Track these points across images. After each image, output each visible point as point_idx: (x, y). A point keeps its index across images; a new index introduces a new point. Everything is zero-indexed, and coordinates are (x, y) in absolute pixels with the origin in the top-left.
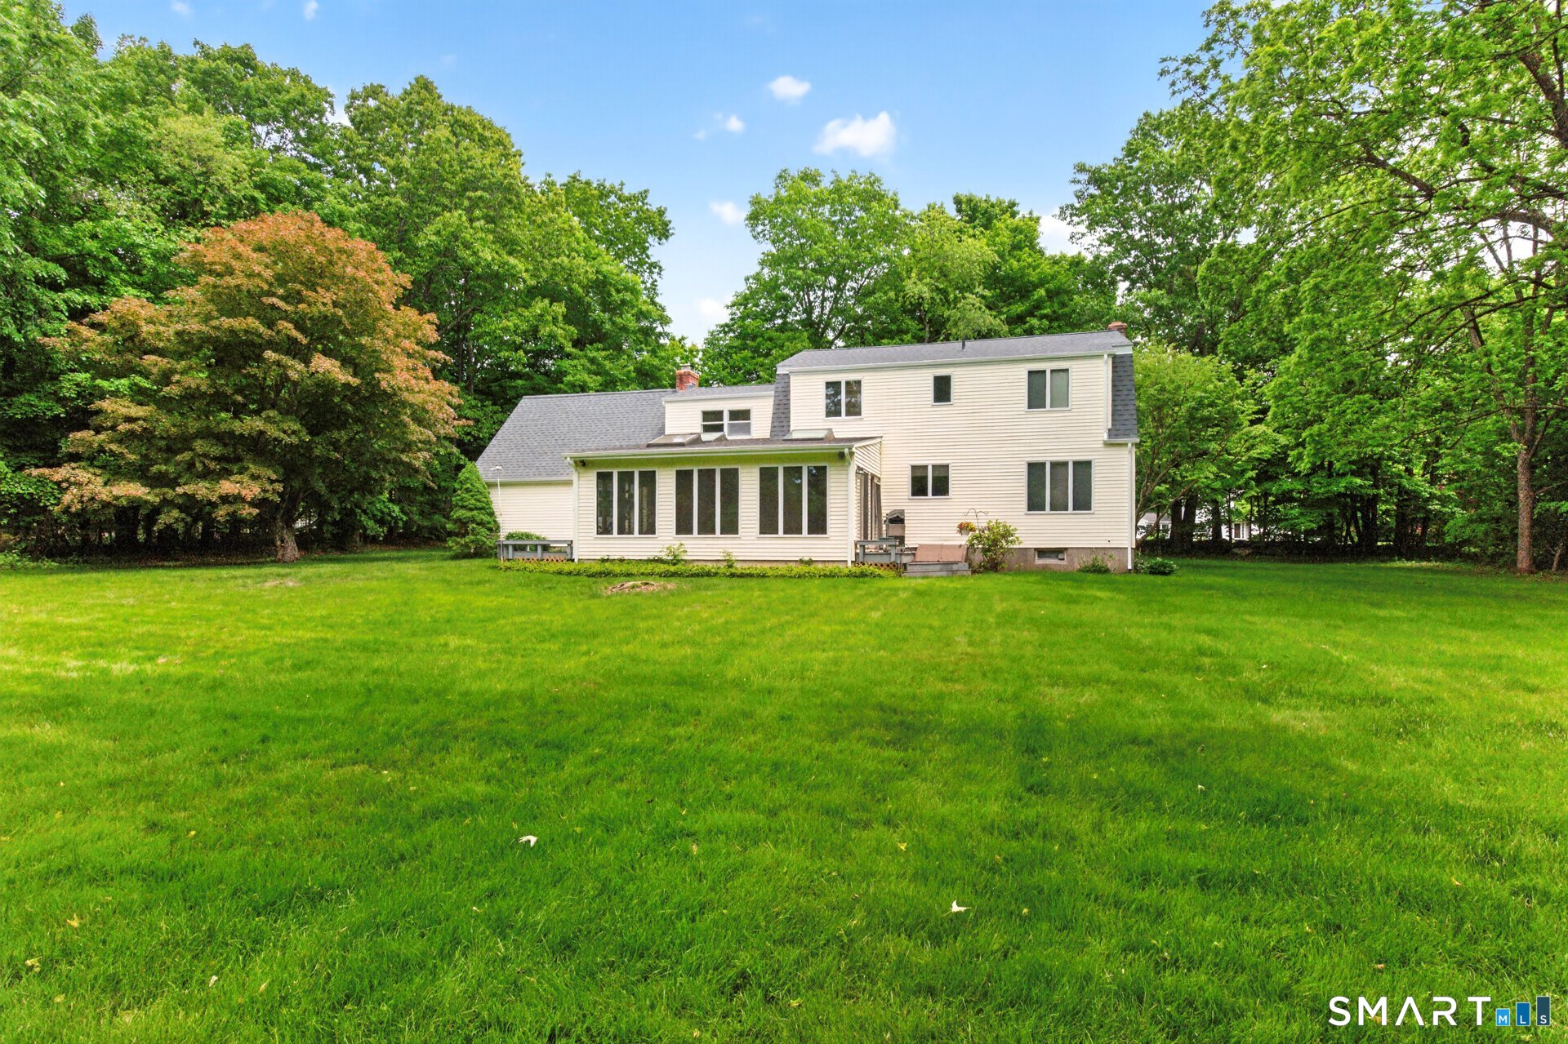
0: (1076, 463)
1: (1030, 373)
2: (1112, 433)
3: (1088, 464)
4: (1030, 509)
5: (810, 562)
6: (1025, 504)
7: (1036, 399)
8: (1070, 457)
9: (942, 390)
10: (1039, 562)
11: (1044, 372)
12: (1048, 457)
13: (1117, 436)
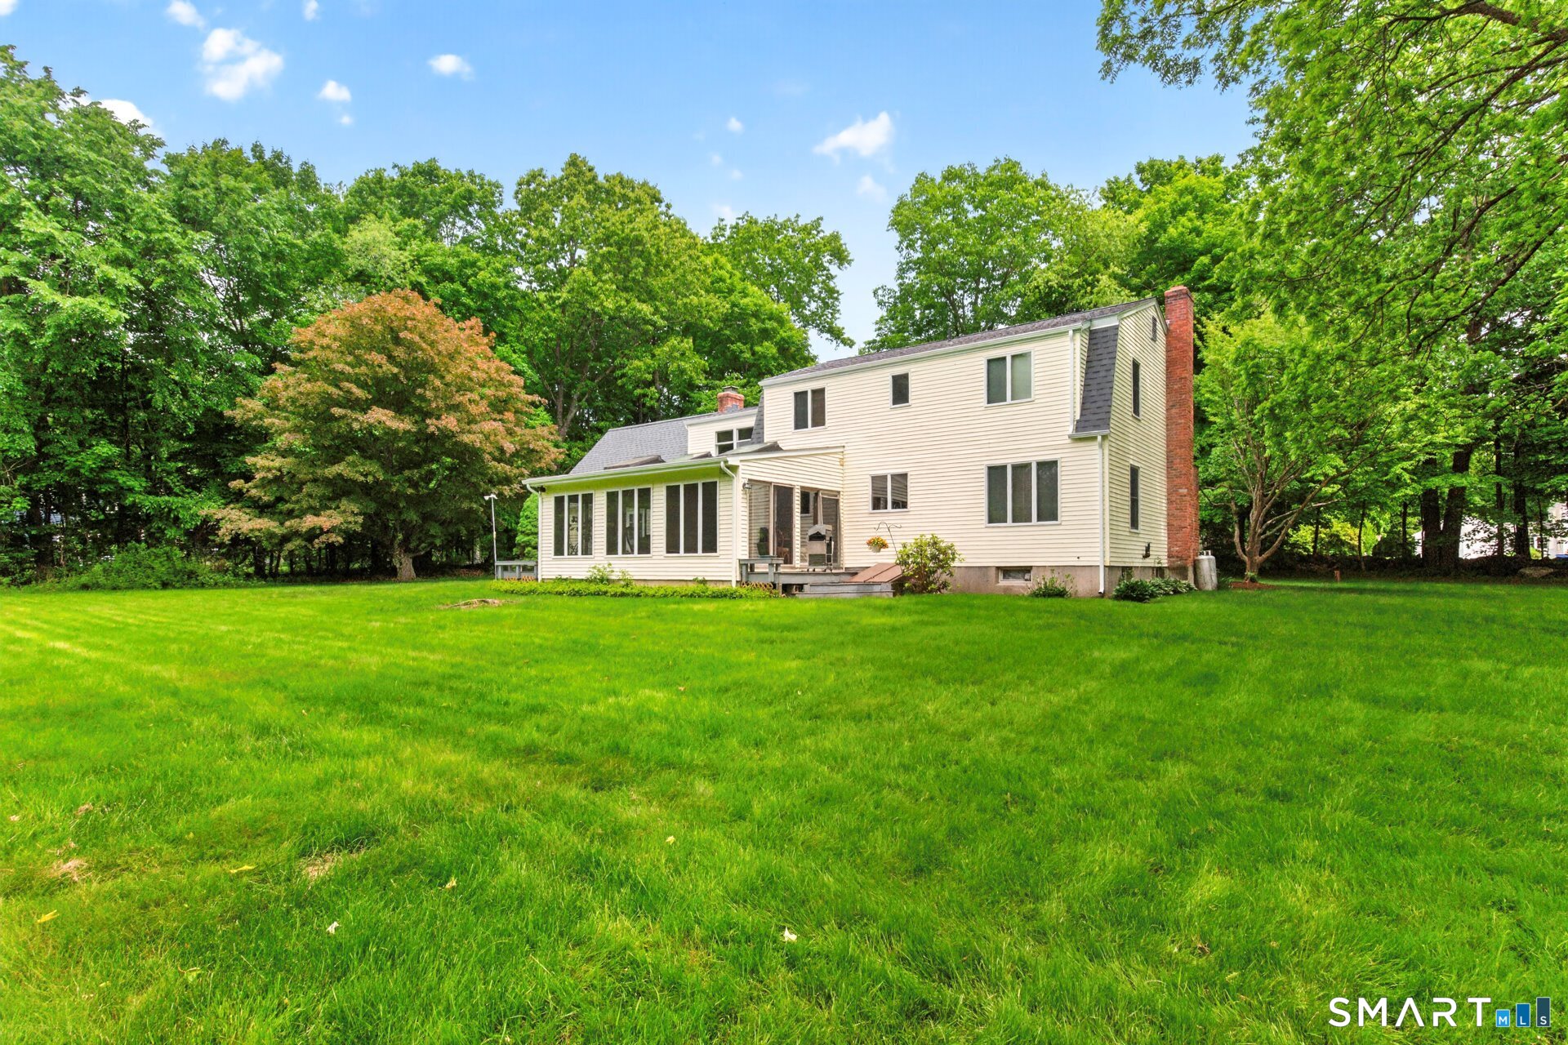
0: (1040, 465)
1: (989, 361)
2: (1080, 425)
3: (1053, 464)
4: (990, 521)
5: (704, 582)
6: (985, 518)
7: (995, 394)
8: (1033, 457)
9: (900, 391)
10: (1004, 583)
11: (1004, 359)
12: (1009, 459)
13: (1084, 428)
